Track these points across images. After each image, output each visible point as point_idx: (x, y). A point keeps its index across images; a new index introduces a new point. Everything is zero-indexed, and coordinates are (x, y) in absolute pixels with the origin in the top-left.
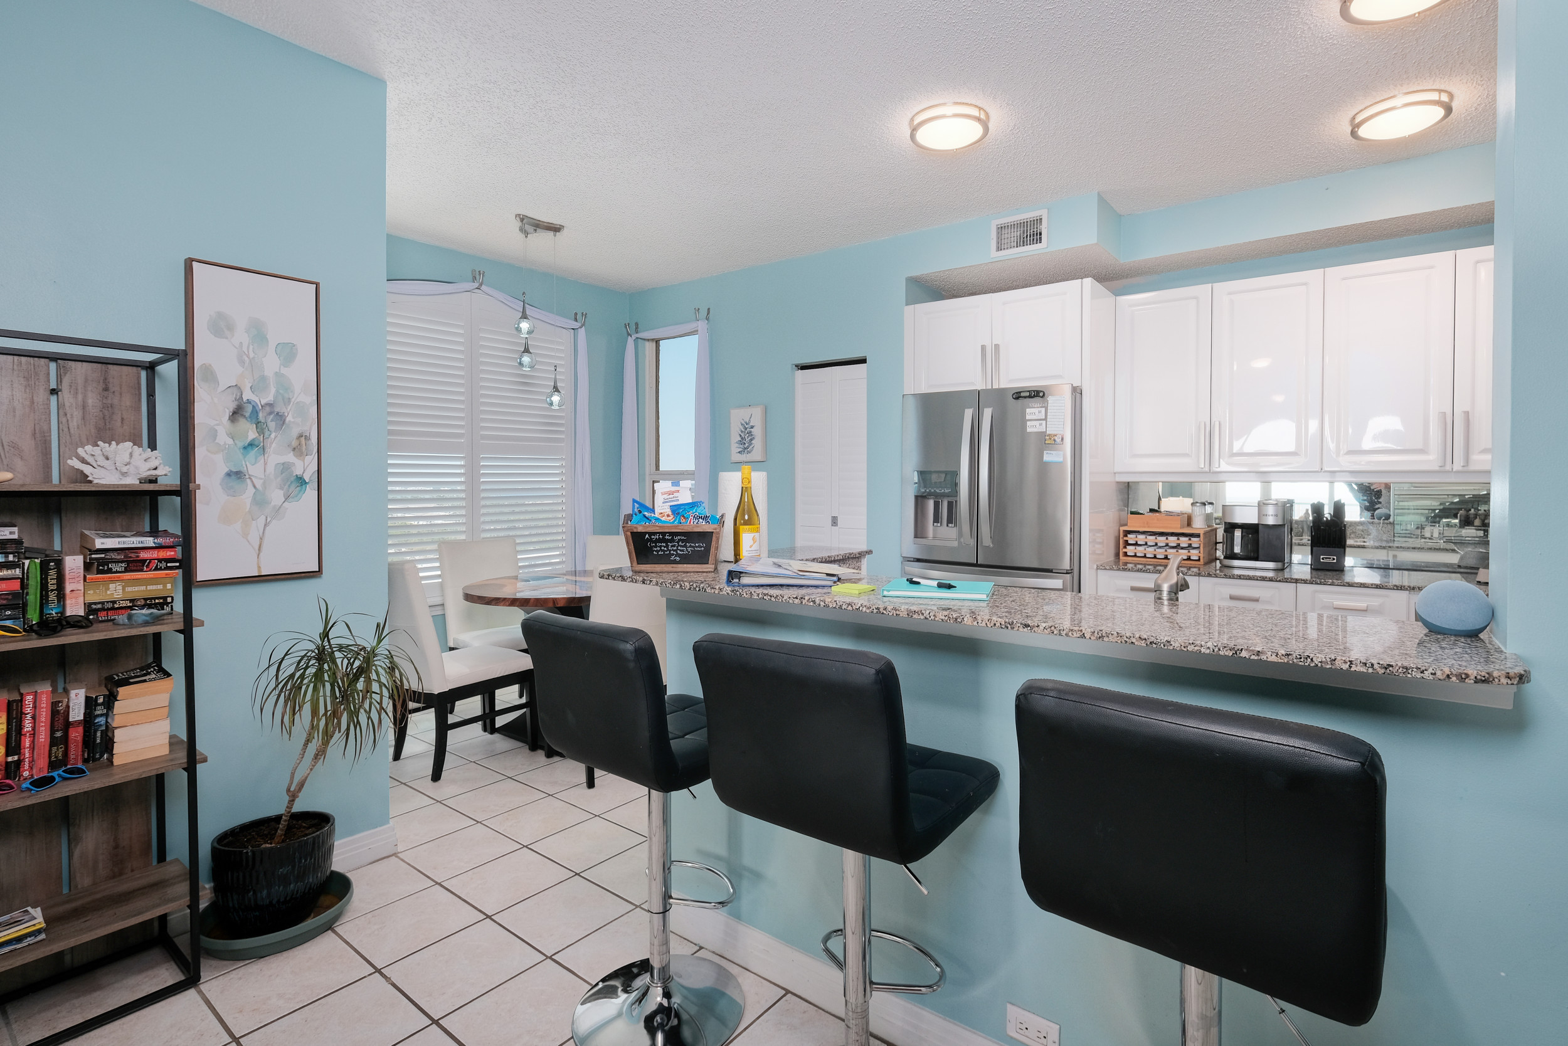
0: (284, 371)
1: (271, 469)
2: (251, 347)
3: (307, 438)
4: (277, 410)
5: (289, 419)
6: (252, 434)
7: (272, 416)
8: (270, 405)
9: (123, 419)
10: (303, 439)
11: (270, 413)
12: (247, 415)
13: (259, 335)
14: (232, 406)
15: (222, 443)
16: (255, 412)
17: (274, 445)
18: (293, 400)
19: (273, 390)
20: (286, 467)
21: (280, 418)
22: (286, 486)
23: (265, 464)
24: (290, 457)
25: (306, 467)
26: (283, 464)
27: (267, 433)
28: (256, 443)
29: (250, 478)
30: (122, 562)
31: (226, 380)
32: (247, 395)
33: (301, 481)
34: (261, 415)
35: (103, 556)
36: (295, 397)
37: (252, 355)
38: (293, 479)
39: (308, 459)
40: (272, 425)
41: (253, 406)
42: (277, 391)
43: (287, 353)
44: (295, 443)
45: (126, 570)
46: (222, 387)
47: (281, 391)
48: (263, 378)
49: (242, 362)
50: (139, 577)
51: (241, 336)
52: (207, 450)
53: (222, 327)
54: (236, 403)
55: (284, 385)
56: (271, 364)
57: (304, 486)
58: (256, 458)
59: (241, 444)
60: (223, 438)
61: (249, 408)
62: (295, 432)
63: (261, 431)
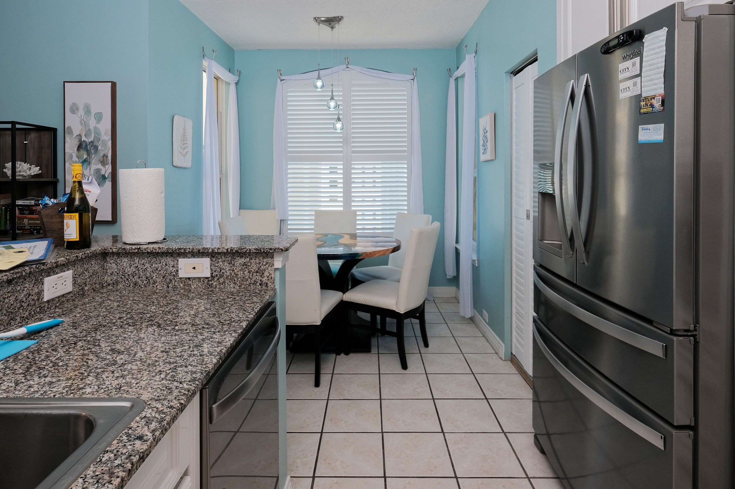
0: (98, 126)
1: (92, 172)
2: (85, 116)
3: (107, 157)
4: (95, 144)
5: (99, 148)
6: (85, 156)
7: (93, 147)
8: (92, 142)
9: (45, 152)
10: (105, 157)
11: (92, 146)
12: (84, 147)
13: (88, 111)
14: (78, 143)
15: (74, 161)
16: (86, 146)
17: (93, 161)
18: (101, 139)
19: (93, 135)
20: (98, 171)
21: (96, 148)
22: (98, 180)
23: (90, 169)
24: (100, 166)
25: (107, 170)
26: (97, 169)
27: (91, 155)
28: (87, 160)
29: (84, 176)
30: (28, 210)
31: (76, 133)
32: (84, 138)
33: (104, 177)
34: (88, 147)
35: (22, 207)
36: (102, 137)
37: (85, 120)
38: (101, 176)
39: (107, 166)
40: (93, 151)
41: (86, 143)
42: (95, 135)
43: (99, 117)
44: (101, 159)
45: (29, 214)
46: (75, 135)
47: (96, 135)
48: (89, 130)
49: (81, 124)
50: (32, 217)
51: (81, 112)
52: (70, 164)
53: (74, 109)
54: (79, 142)
55: (97, 133)
56: (92, 123)
57: (105, 180)
58: (87, 167)
59: (81, 161)
60: (75, 158)
61: (84, 144)
62: (102, 154)
63: (89, 154)
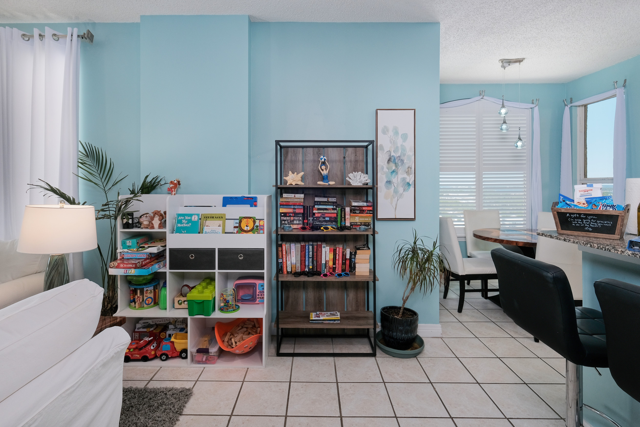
0: (404, 144)
1: (399, 180)
2: (394, 136)
3: (411, 168)
4: (401, 158)
5: (405, 161)
6: (394, 168)
7: (400, 161)
8: (399, 157)
9: (360, 165)
10: (409, 168)
11: (399, 160)
12: (392, 161)
13: (396, 133)
14: (388, 158)
15: (385, 171)
16: (395, 159)
17: (400, 171)
18: (406, 154)
19: (400, 151)
20: (404, 179)
21: (402, 161)
22: (404, 186)
23: (398, 178)
24: (405, 176)
25: (410, 179)
26: (403, 178)
27: (398, 167)
28: (395, 171)
29: (393, 183)
30: (358, 210)
31: (386, 149)
32: (393, 154)
33: (409, 184)
34: (396, 160)
35: (354, 208)
36: (407, 153)
37: (394, 139)
38: (406, 183)
39: (411, 176)
40: (400, 164)
41: (394, 158)
42: (401, 152)
43: (405, 137)
44: (407, 170)
45: (360, 213)
46: (385, 151)
47: (403, 151)
48: (397, 147)
49: (391, 142)
50: (363, 215)
51: (391, 133)
52: (381, 174)
53: (385, 131)
54: (389, 157)
55: (404, 149)
56: (400, 142)
57: (410, 186)
58: (395, 176)
59: (390, 171)
60: (385, 170)
61: (393, 158)
62: (407, 166)
63: (396, 167)
